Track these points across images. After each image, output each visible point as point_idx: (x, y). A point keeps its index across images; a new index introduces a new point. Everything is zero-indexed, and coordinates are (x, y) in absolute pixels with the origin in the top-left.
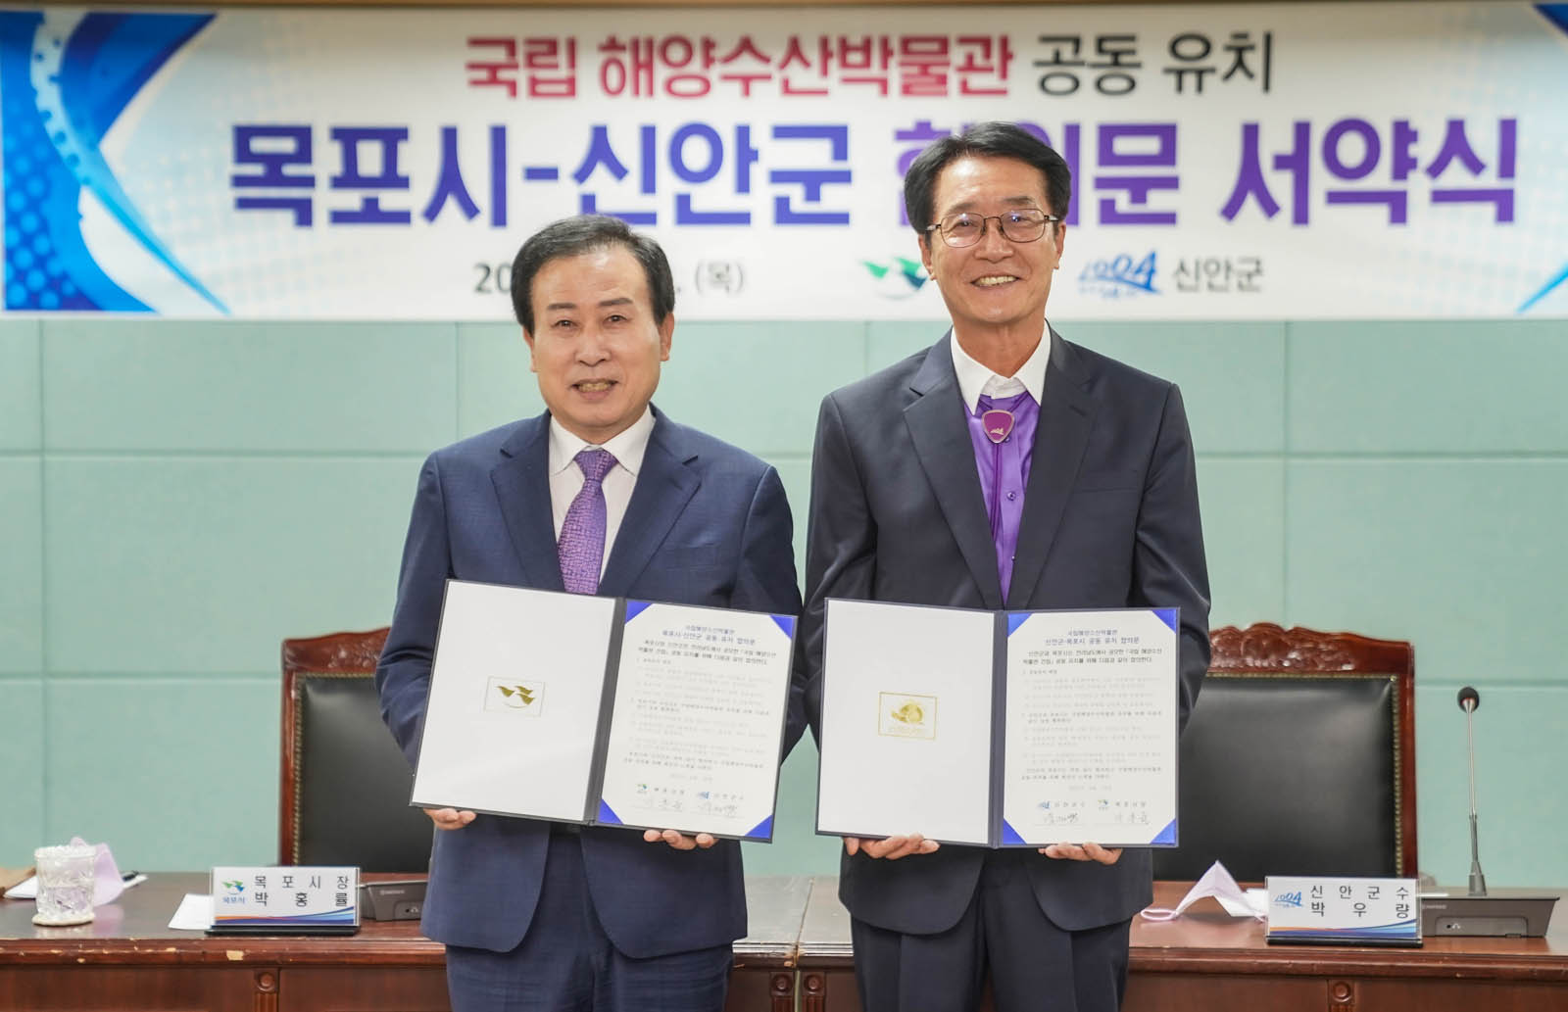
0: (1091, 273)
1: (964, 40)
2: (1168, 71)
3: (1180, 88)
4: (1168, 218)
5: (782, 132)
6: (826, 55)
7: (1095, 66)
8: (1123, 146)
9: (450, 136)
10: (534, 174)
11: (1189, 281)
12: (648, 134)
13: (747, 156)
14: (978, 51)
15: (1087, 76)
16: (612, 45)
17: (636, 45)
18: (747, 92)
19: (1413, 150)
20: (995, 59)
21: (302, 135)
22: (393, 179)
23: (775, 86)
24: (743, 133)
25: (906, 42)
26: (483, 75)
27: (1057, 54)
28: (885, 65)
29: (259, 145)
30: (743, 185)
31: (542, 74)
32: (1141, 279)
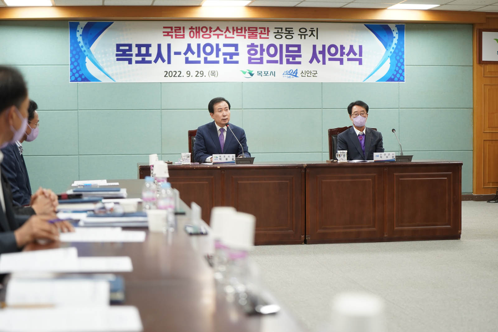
0: (285, 73)
1: (260, 28)
2: (299, 35)
3: (301, 38)
4: (299, 63)
5: (225, 45)
6: (234, 30)
7: (285, 33)
8: (291, 49)
9: (159, 46)
10: (176, 53)
11: (303, 75)
12: (199, 45)
13: (218, 50)
14: (263, 30)
15: (284, 35)
16: (192, 28)
17: (196, 28)
18: (218, 38)
19: (344, 51)
20: (266, 32)
21: (130, 46)
22: (148, 54)
23: (224, 36)
24: (217, 45)
25: (249, 28)
26: (166, 34)
27: (278, 31)
28: (245, 33)
29: (121, 48)
30: (217, 56)
31: (178, 34)
32: (295, 74)
